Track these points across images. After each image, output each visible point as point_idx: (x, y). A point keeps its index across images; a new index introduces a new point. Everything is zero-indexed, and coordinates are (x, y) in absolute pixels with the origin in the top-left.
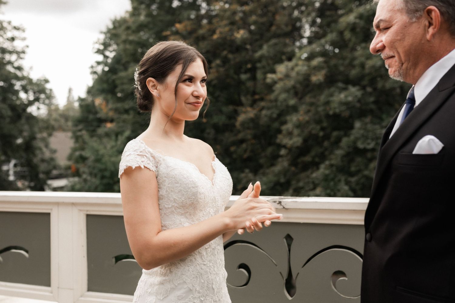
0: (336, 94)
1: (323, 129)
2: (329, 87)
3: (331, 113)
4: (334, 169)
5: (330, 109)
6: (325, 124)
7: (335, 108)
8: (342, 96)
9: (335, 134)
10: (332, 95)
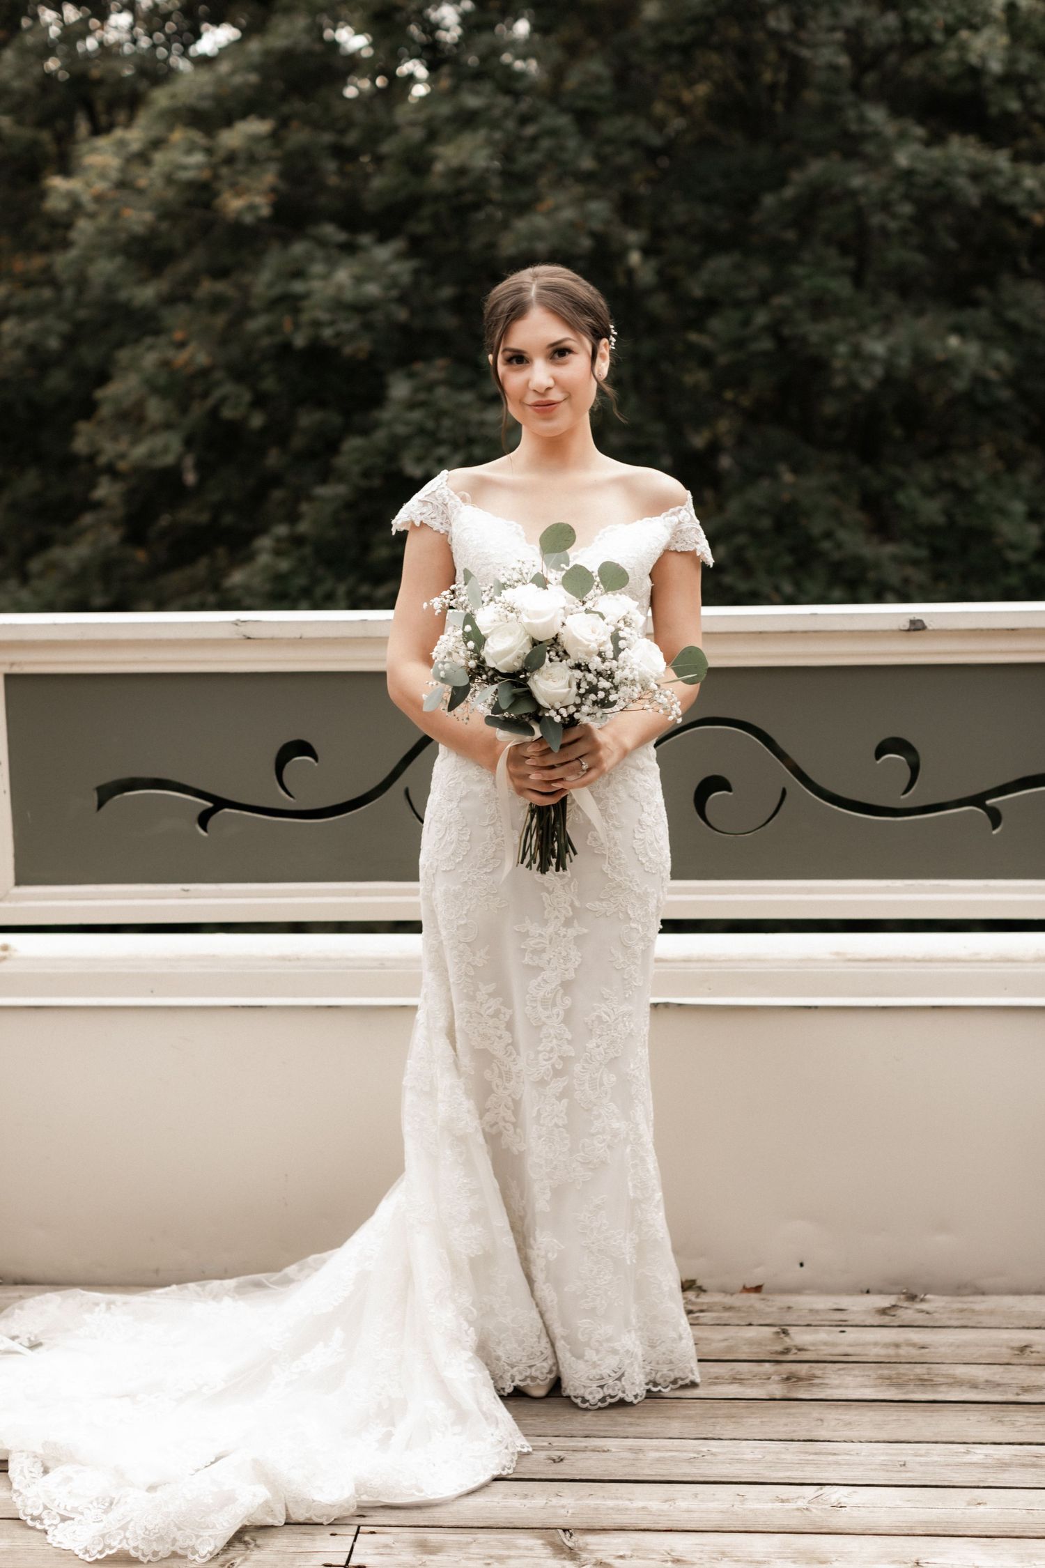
0: (318, 268)
1: (260, 401)
2: (286, 241)
3: (300, 341)
4: (307, 550)
5: (297, 326)
6: (269, 384)
7: (317, 324)
8: (343, 275)
9: (307, 419)
10: (299, 273)
